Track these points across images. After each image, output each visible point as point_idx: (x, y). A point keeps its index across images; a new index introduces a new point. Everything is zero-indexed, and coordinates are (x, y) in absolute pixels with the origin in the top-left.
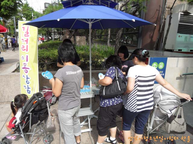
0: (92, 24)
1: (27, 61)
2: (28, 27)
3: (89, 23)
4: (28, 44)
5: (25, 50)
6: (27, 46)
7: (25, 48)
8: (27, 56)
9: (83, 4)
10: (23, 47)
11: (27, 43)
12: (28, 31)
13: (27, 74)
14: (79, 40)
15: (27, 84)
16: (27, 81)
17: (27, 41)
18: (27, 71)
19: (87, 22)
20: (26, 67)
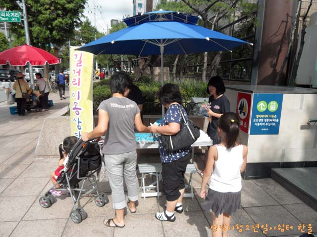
0: (165, 47)
1: (79, 99)
2: (81, 54)
3: (160, 45)
4: (80, 77)
5: (76, 84)
6: (79, 78)
7: (77, 82)
8: (79, 92)
9: (150, 20)
10: (74, 80)
11: (79, 75)
12: (82, 60)
13: (78, 116)
14: (159, 73)
15: (79, 130)
16: (78, 126)
17: (79, 72)
18: (78, 112)
19: (157, 45)
20: (77, 107)
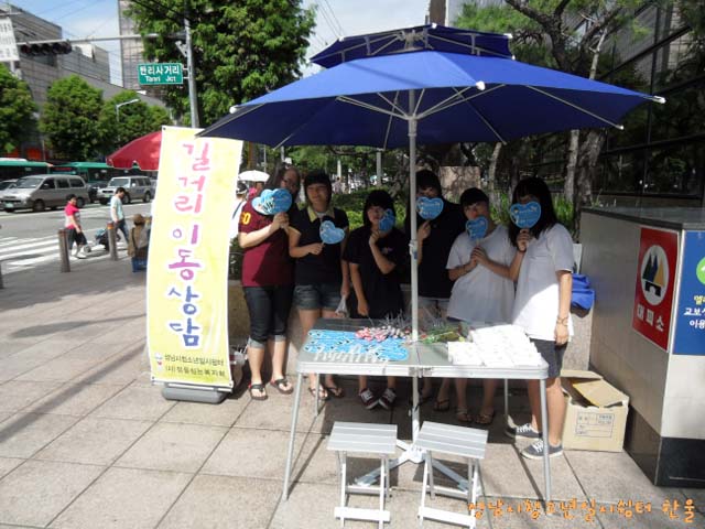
1: (194, 240)
2: (207, 145)
4: (203, 192)
5: (190, 208)
6: (200, 196)
7: (192, 202)
8: (196, 227)
10: (183, 200)
11: (200, 189)
12: (208, 157)
13: (189, 283)
15: (188, 316)
16: (186, 307)
17: (200, 183)
18: (191, 273)
20: (187, 260)
